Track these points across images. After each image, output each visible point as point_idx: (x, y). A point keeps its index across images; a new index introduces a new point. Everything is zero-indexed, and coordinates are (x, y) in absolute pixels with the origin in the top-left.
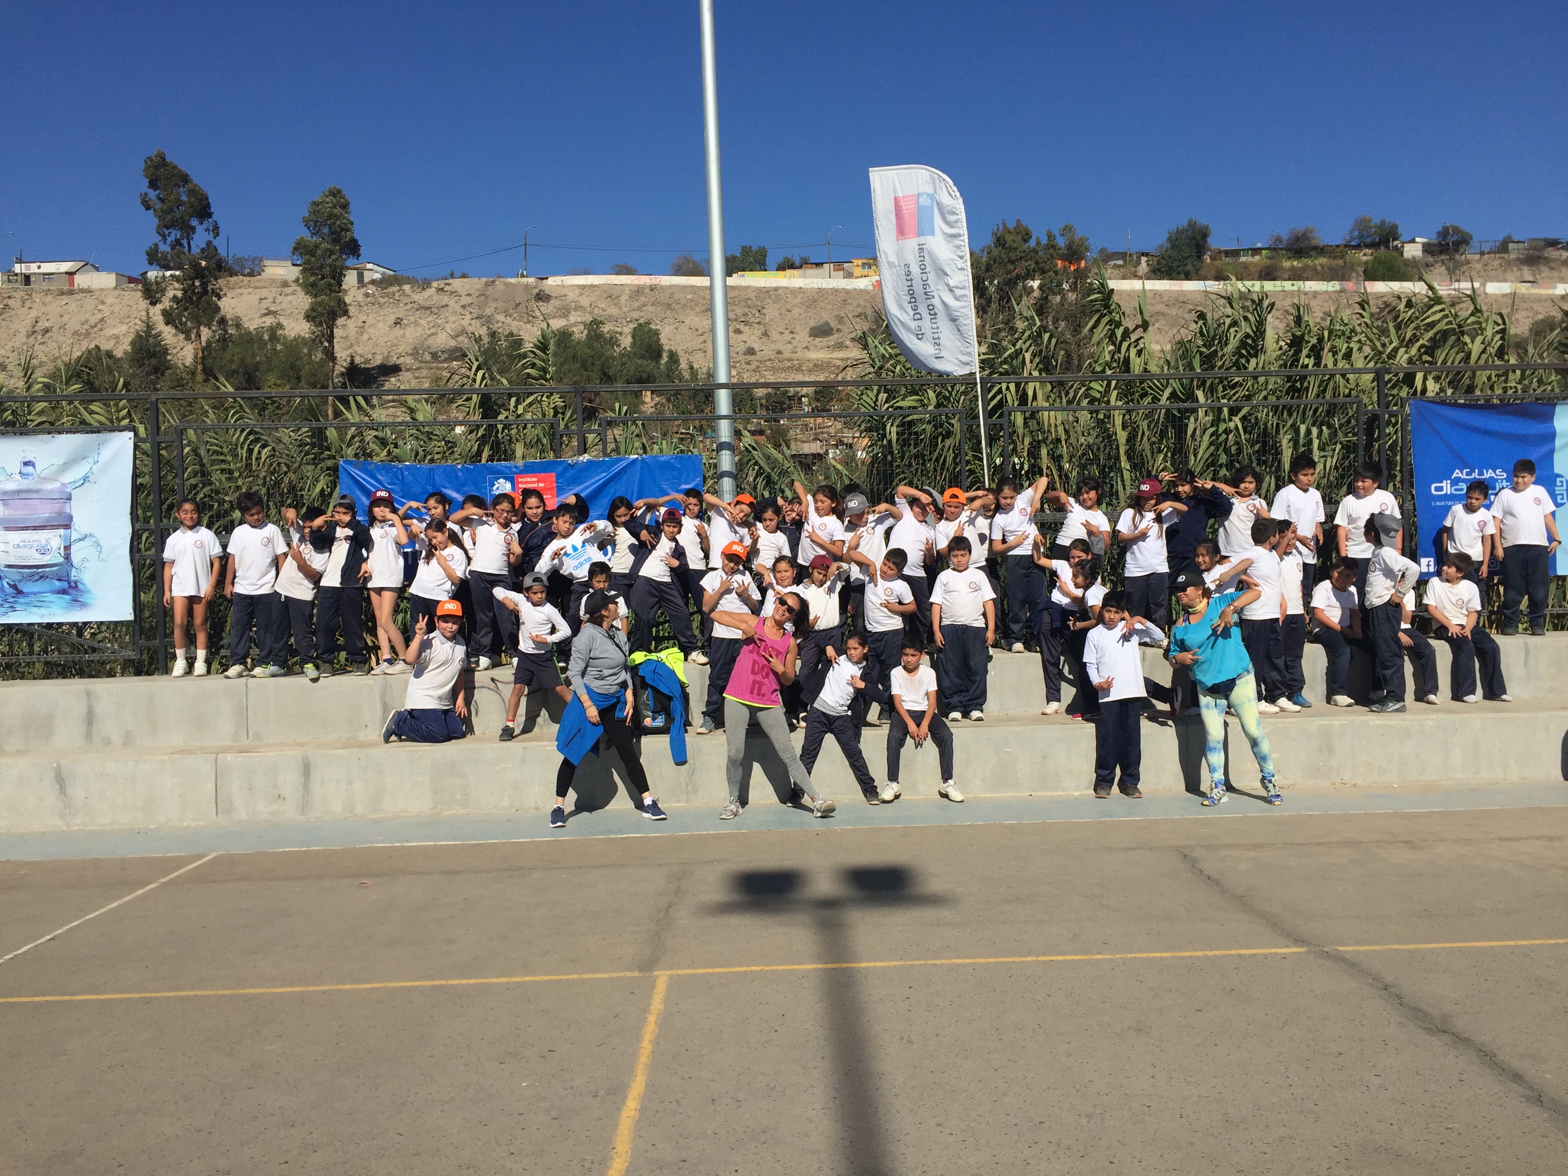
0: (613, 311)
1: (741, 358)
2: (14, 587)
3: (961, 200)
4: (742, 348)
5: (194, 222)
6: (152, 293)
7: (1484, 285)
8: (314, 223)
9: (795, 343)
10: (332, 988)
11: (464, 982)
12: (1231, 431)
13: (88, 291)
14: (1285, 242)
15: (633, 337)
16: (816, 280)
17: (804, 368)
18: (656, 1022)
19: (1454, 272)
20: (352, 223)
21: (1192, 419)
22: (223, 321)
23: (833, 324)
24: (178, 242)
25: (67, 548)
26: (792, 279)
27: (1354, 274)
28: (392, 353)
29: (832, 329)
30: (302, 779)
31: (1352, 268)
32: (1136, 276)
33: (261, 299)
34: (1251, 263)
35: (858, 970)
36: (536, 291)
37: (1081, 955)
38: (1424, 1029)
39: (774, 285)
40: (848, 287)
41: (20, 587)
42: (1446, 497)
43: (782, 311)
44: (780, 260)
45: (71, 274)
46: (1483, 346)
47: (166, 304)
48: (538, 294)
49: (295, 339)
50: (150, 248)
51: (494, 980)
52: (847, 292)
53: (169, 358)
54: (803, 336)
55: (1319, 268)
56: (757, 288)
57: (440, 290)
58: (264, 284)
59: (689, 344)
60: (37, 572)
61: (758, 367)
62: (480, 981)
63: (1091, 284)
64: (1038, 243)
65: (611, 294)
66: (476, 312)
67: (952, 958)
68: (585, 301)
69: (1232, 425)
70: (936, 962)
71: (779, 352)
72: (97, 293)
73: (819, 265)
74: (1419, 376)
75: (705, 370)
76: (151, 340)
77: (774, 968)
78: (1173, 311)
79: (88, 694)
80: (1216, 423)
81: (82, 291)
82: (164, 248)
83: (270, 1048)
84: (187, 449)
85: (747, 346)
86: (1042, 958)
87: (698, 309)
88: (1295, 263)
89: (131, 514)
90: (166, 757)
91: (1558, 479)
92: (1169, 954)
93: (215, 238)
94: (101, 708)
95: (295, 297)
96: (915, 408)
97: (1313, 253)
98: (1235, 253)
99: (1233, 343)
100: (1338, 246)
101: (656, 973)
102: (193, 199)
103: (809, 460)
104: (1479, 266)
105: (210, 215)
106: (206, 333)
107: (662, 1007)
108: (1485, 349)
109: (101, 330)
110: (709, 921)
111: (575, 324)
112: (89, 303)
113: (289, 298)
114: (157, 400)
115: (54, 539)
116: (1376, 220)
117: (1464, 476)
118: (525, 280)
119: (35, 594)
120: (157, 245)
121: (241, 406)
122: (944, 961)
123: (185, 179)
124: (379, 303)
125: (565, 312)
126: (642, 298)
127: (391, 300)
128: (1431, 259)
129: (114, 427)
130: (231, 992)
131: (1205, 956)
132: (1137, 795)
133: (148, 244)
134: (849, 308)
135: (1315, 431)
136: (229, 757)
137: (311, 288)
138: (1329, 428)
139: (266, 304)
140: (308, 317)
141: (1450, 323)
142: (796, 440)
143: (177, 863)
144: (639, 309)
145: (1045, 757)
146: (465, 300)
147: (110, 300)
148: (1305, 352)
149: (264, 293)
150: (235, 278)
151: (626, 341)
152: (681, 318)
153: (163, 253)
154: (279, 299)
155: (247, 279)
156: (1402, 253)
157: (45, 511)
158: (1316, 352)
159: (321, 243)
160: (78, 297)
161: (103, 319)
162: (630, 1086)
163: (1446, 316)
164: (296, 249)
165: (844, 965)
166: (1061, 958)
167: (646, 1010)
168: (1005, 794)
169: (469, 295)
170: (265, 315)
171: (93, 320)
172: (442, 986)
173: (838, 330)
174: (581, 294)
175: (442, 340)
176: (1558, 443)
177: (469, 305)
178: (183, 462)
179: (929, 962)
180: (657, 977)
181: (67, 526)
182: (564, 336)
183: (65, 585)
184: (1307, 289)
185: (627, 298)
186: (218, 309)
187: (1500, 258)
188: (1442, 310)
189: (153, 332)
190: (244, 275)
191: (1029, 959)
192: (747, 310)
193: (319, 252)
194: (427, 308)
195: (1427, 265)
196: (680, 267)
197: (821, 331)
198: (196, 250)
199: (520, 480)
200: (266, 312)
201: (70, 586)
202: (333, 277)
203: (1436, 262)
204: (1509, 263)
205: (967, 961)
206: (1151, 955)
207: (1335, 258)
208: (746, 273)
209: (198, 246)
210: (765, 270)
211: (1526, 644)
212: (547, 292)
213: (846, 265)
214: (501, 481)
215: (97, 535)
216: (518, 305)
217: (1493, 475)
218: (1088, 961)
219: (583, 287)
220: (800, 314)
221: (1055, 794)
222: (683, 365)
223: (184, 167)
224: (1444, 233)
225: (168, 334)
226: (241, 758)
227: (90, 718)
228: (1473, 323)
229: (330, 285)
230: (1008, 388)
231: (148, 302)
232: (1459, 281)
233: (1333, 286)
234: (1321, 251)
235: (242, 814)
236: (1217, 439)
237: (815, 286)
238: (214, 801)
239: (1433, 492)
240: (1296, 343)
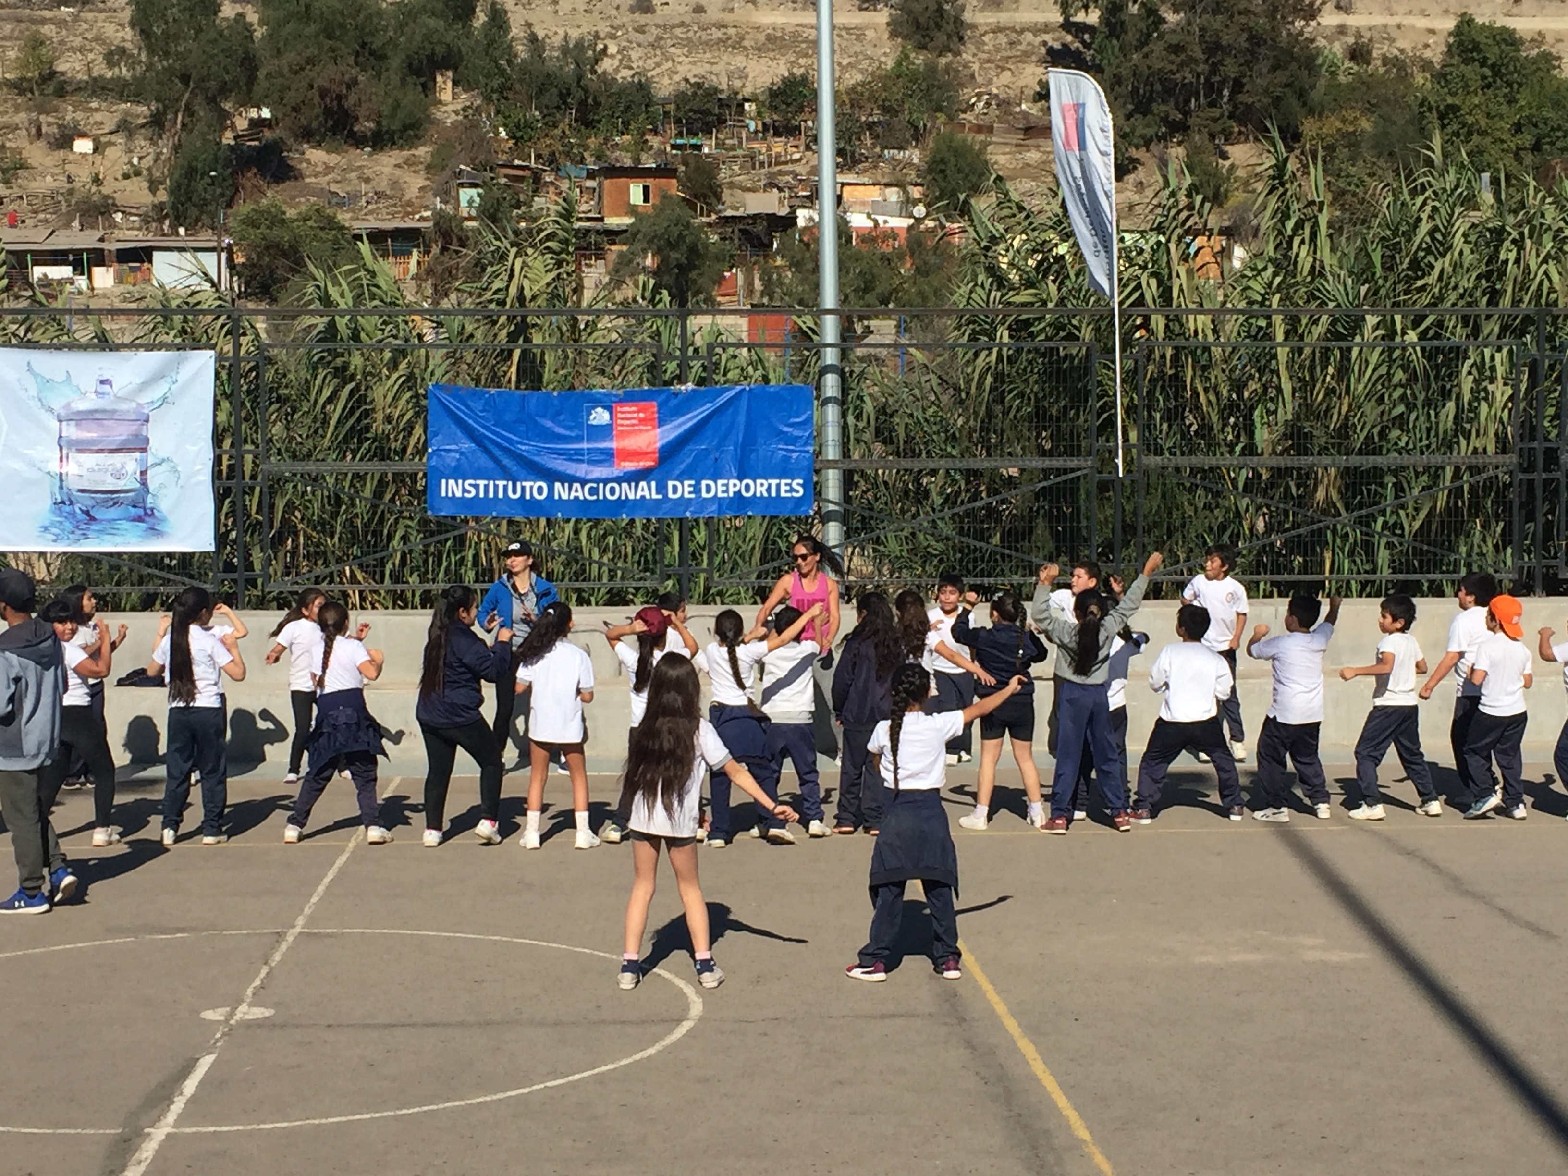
2: (87, 513)
41: (92, 513)
60: (112, 497)
115: (130, 463)
119: (109, 521)
157: (121, 433)
199: (620, 409)
214: (599, 410)
215: (173, 459)
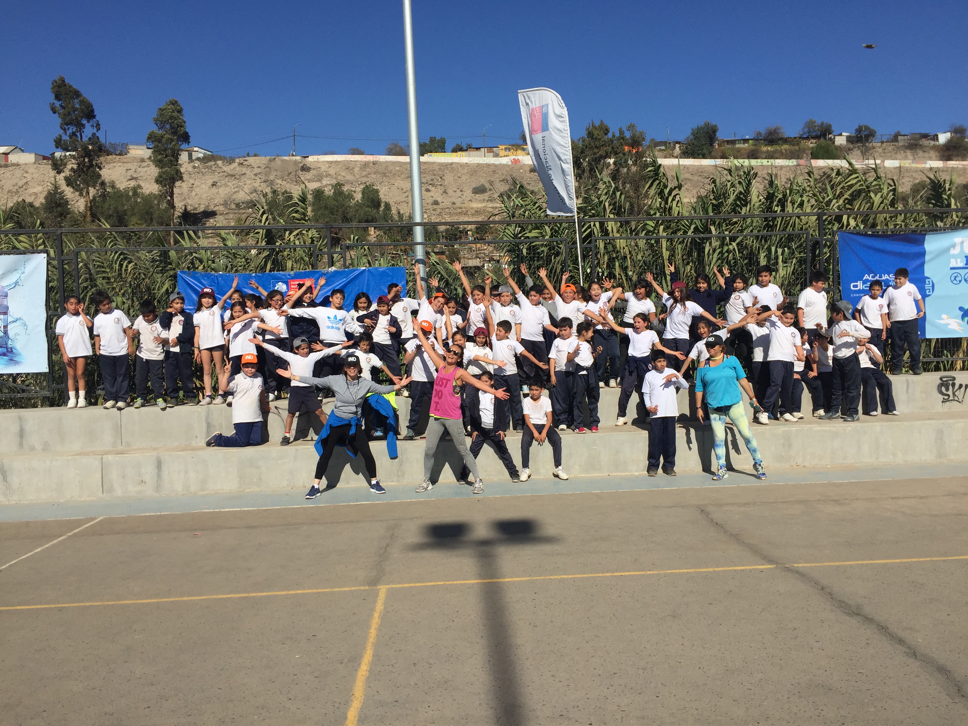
0: (349, 177)
1: (430, 207)
3: (566, 109)
4: (430, 201)
5: (84, 122)
6: (58, 167)
7: (883, 162)
8: (161, 122)
9: (463, 197)
10: (177, 599)
11: (259, 594)
12: (731, 251)
13: (18, 165)
14: (763, 135)
15: (363, 194)
16: (476, 158)
17: (469, 213)
18: (379, 617)
19: (865, 154)
20: (185, 122)
21: (708, 244)
22: (103, 184)
23: (487, 186)
24: (74, 134)
25: (5, 327)
26: (462, 158)
27: (805, 155)
28: (211, 204)
29: (486, 189)
30: (157, 471)
31: (804, 151)
32: (672, 156)
33: (128, 170)
34: (742, 148)
35: (504, 583)
36: (302, 165)
37: (639, 571)
38: (846, 613)
39: (450, 161)
40: (496, 163)
42: (860, 291)
43: (456, 177)
44: (453, 145)
45: (6, 154)
46: (881, 199)
47: (67, 173)
48: (302, 167)
49: (149, 195)
50: (56, 138)
51: (278, 593)
52: (495, 165)
53: (69, 207)
54: (468, 193)
55: (784, 151)
56: (439, 163)
57: (241, 164)
58: (129, 161)
59: (398, 198)
61: (440, 213)
62: (269, 594)
63: (646, 161)
64: (614, 136)
65: (348, 167)
66: (264, 178)
67: (561, 575)
68: (332, 172)
69: (731, 247)
70: (551, 577)
71: (454, 203)
72: (23, 167)
73: (478, 149)
74: (845, 217)
75: (407, 214)
76: (58, 196)
77: (452, 582)
78: (696, 178)
79: (20, 418)
80: (722, 245)
81: (13, 165)
82: (66, 138)
83: (137, 637)
84: (81, 264)
85: (434, 199)
86: (616, 574)
87: (403, 176)
88: (769, 148)
89: (46, 305)
90: (70, 458)
91: (927, 280)
92: (693, 570)
93: (97, 131)
94: (27, 428)
95: (149, 168)
96: (537, 237)
97: (780, 142)
98: (733, 142)
99: (732, 197)
100: (795, 138)
101: (379, 587)
102: (83, 107)
103: (472, 270)
104: (880, 150)
105: (94, 117)
106: (92, 191)
107: (382, 607)
108: (883, 201)
109: (26, 189)
110: (412, 554)
111: (326, 186)
112: (18, 172)
113: (145, 169)
114: (61, 233)
116: (818, 122)
117: (870, 278)
118: (294, 158)
120: (60, 136)
121: (115, 237)
122: (556, 577)
123: (77, 94)
124: (202, 172)
125: (319, 178)
126: (368, 170)
127: (210, 171)
128: (851, 146)
129: (34, 251)
130: (113, 603)
131: (714, 571)
132: (673, 474)
133: (56, 135)
134: (497, 175)
135: (780, 251)
136: (110, 457)
137: (159, 163)
138: (788, 249)
139: (130, 173)
140: (157, 181)
141: (862, 185)
142: (464, 258)
143: (78, 523)
144: (365, 176)
145: (617, 452)
146: (257, 170)
147: (30, 171)
148: (775, 203)
149: (129, 166)
150: (111, 157)
151: (358, 197)
152: (392, 182)
153: (64, 141)
154: (139, 170)
155: (119, 157)
156: (834, 142)
158: (782, 203)
159: (165, 135)
160: (11, 168)
161: (26, 183)
162: (363, 657)
163: (859, 181)
164: (149, 138)
165: (495, 580)
166: (627, 574)
167: (373, 610)
168: (594, 475)
169: (259, 167)
170: (130, 180)
171: (21, 183)
172: (246, 597)
173: (490, 190)
174: (330, 167)
175: (242, 196)
176: (927, 258)
177: (259, 174)
178: (79, 272)
179: (547, 577)
180: (380, 589)
181: (5, 313)
182: (318, 194)
183: (4, 350)
184: (777, 164)
185: (358, 169)
186: (99, 176)
187: (893, 145)
188: (857, 177)
189: (59, 191)
190: (117, 155)
191: (608, 574)
192: (433, 177)
193: (164, 140)
194: (232, 176)
195: (849, 149)
196: (392, 150)
197: (479, 190)
198: (85, 139)
199: (292, 283)
200: (131, 178)
201: (8, 351)
202: (173, 156)
203: (854, 147)
204: (899, 148)
205: (570, 576)
206: (681, 571)
207: (794, 145)
208: (433, 154)
209: (86, 136)
210: (445, 152)
211: (907, 381)
212: (308, 165)
213: (495, 149)
214: (280, 283)
215: (23, 318)
216: (290, 174)
217: (888, 278)
218: (643, 575)
219: (331, 162)
220: (466, 180)
221: (624, 474)
222: (394, 211)
223: (75, 86)
224: (859, 130)
225: (69, 192)
226: (118, 458)
227: (22, 434)
228: (876, 185)
229: (171, 161)
230: (594, 225)
231: (56, 172)
232: (867, 159)
233: (792, 162)
234: (785, 141)
235: (119, 492)
236: (722, 256)
237: (476, 162)
238: (101, 485)
239: (852, 288)
240: (770, 197)
